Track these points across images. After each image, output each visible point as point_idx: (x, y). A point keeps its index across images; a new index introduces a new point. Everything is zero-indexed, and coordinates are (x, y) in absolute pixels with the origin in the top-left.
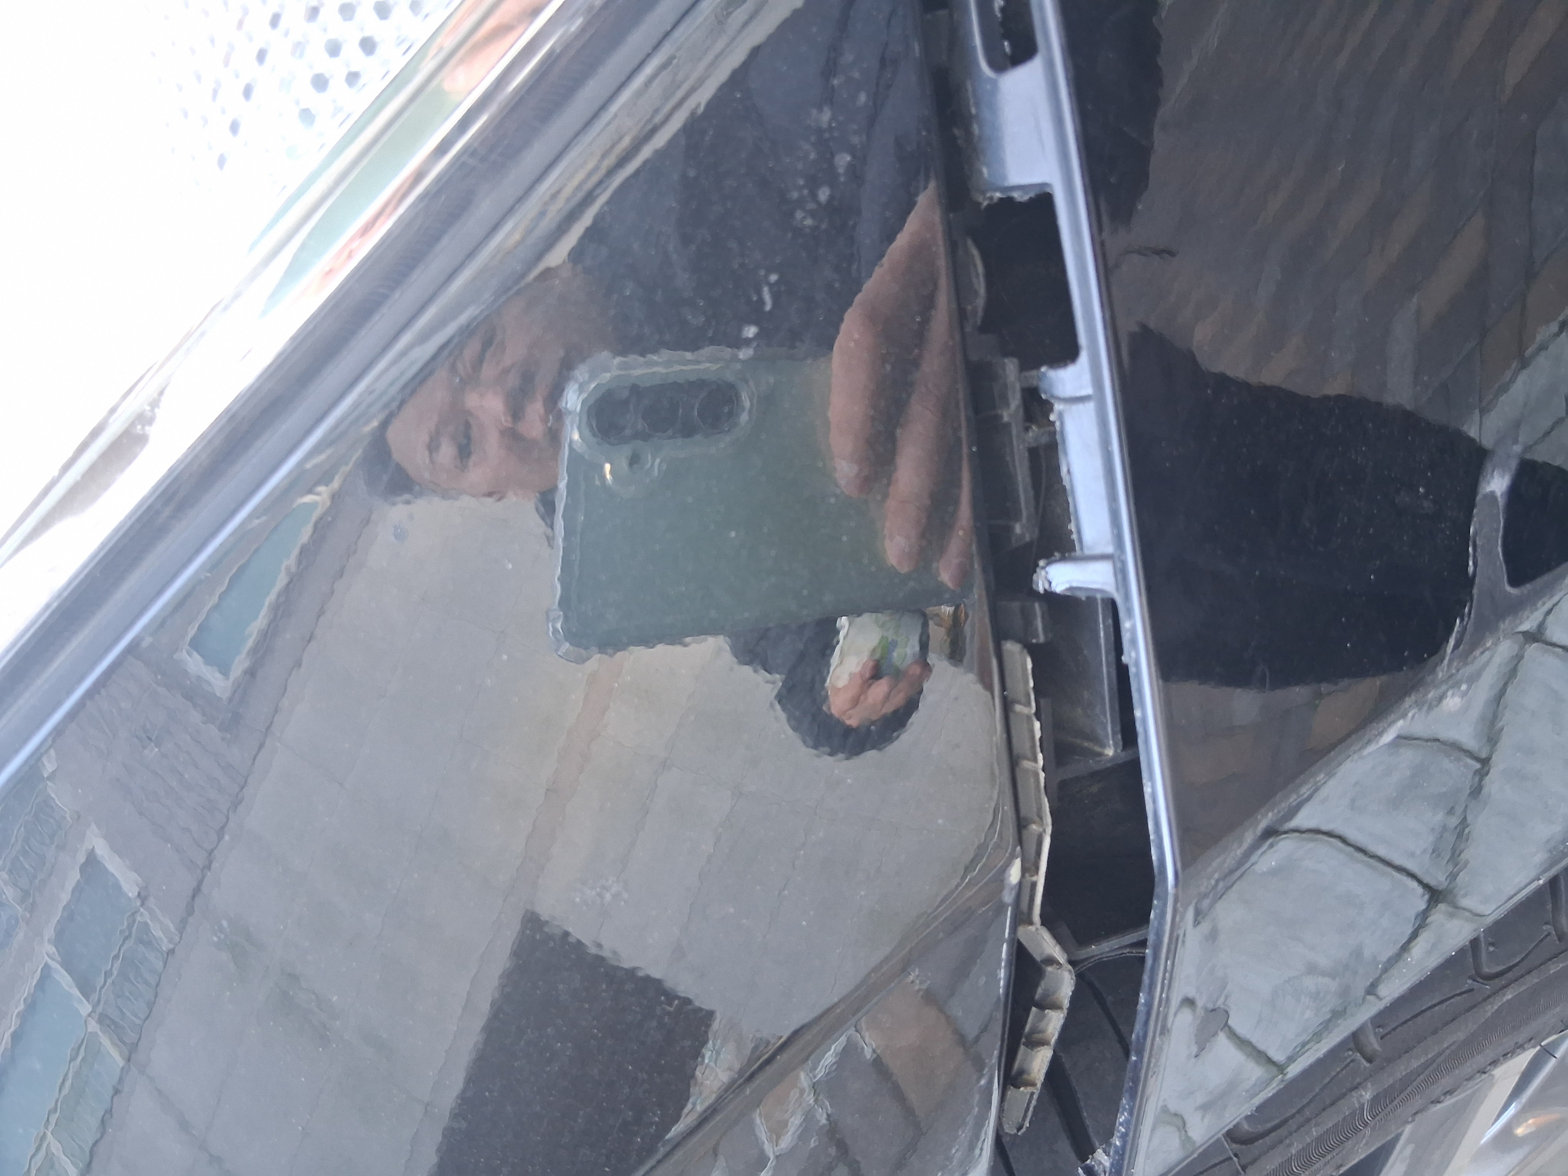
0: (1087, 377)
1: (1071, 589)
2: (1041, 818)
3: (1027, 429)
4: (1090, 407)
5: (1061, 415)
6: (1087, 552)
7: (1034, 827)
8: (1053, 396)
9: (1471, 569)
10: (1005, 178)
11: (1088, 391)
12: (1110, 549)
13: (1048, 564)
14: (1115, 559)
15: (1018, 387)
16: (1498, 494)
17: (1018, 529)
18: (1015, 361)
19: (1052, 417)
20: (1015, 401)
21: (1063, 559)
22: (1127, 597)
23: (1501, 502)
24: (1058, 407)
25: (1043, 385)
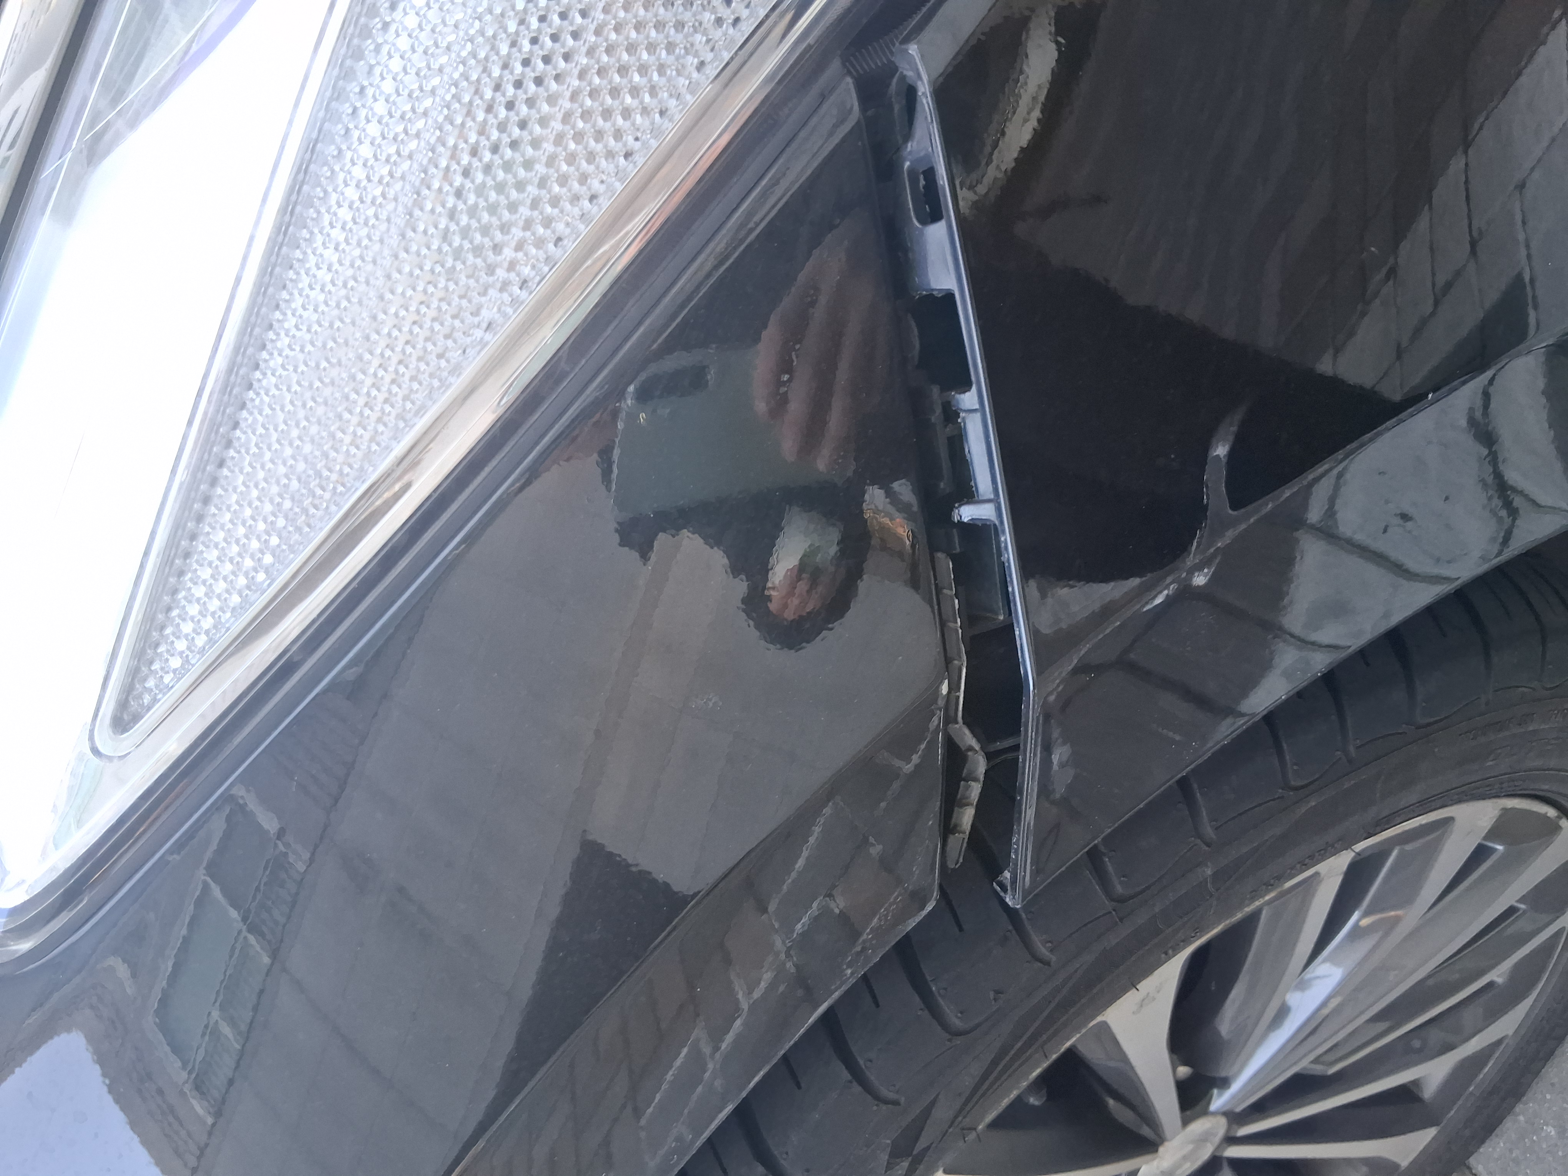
0: (976, 398)
1: (972, 519)
2: (960, 657)
3: (946, 426)
4: (978, 416)
5: (964, 419)
6: (980, 498)
7: (956, 662)
8: (958, 409)
9: (1205, 501)
10: (929, 284)
11: (977, 406)
12: (992, 496)
13: (960, 506)
14: (996, 501)
15: (940, 402)
16: (1222, 456)
17: (942, 485)
18: (938, 386)
19: (959, 420)
20: (939, 410)
21: (968, 503)
22: (1002, 522)
23: (1224, 460)
24: (962, 415)
25: (953, 403)
